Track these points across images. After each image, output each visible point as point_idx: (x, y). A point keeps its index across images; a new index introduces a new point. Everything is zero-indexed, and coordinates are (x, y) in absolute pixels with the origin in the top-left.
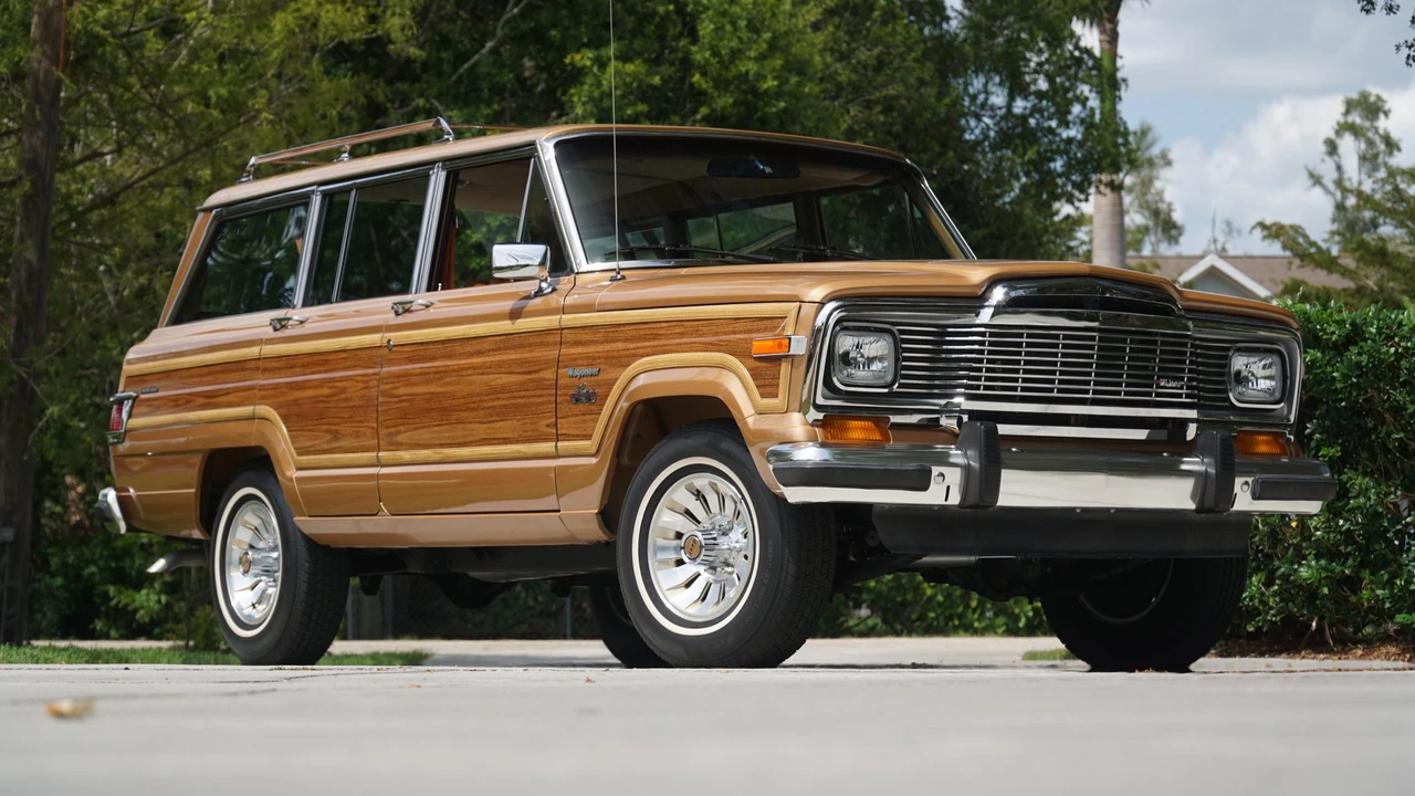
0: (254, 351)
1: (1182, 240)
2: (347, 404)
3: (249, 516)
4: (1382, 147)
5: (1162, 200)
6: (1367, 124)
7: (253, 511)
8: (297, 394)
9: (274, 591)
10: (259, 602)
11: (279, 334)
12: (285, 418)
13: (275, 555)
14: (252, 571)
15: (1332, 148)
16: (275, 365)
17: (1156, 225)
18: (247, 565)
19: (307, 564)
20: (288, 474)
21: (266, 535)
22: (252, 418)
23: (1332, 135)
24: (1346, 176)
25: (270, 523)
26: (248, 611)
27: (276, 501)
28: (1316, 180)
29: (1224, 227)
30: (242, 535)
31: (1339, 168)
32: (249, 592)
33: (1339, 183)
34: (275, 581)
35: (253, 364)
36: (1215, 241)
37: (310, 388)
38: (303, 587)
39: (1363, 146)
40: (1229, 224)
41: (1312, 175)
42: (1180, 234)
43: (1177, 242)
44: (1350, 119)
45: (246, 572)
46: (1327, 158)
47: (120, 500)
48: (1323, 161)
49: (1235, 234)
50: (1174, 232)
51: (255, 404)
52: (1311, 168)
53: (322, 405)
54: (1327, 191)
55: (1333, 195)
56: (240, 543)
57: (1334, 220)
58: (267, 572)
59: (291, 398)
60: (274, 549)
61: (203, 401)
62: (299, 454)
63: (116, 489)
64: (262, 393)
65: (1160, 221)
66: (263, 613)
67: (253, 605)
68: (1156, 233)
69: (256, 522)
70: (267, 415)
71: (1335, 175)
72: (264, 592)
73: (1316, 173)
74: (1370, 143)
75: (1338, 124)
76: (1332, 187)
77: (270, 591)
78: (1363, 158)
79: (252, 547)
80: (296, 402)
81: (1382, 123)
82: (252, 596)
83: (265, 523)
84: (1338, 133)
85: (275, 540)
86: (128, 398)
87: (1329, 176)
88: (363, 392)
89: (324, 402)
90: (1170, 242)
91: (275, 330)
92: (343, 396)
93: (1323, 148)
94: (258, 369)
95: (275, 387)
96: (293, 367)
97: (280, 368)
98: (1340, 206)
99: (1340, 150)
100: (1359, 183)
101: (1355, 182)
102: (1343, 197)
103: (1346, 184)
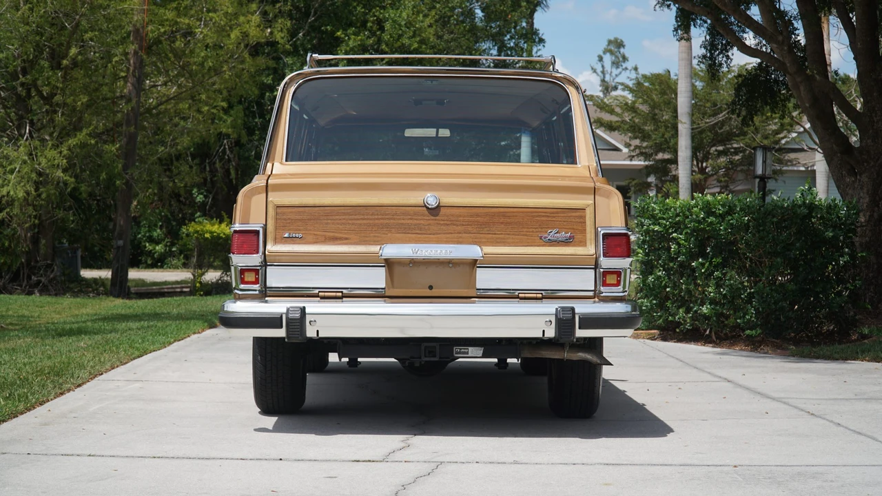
4: (621, 59)
6: (616, 50)
15: (601, 59)
23: (601, 54)
24: (605, 69)
28: (595, 71)
31: (603, 66)
33: (603, 72)
39: (613, 58)
41: (592, 69)
44: (609, 47)
46: (599, 62)
54: (598, 75)
55: (600, 76)
57: (600, 86)
71: (601, 69)
73: (594, 68)
74: (617, 57)
75: (604, 49)
76: (600, 74)
78: (613, 63)
81: (622, 50)
84: (605, 53)
87: (599, 69)
93: (597, 58)
98: (603, 81)
99: (604, 60)
100: (611, 72)
101: (609, 72)
102: (604, 77)
103: (606, 72)
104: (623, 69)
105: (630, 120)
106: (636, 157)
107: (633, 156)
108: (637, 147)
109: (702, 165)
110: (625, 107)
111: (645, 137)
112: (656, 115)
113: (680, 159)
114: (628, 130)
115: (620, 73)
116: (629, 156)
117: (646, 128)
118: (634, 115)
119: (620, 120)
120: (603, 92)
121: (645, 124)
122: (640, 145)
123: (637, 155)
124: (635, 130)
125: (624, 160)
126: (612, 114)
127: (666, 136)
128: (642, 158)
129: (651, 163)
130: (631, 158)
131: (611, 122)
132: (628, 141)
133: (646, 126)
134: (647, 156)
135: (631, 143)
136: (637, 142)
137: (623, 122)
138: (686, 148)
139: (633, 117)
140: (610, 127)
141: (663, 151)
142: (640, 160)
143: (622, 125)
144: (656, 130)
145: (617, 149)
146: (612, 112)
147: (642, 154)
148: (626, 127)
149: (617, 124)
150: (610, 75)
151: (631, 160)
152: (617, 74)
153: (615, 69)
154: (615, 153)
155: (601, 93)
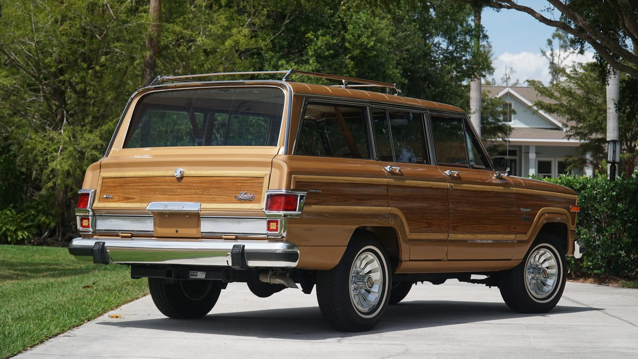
1: (494, 73)
6: (564, 35)
15: (550, 43)
23: (551, 39)
24: (554, 53)
28: (544, 53)
29: (510, 70)
31: (552, 50)
33: (552, 55)
36: (506, 75)
39: (562, 42)
40: (511, 69)
41: (542, 52)
42: (494, 72)
43: (492, 74)
44: (558, 32)
46: (548, 46)
48: (546, 47)
49: (513, 72)
50: (491, 71)
52: (542, 49)
54: (547, 58)
55: (549, 59)
57: (550, 68)
71: (550, 52)
73: (544, 51)
74: (564, 41)
75: (553, 34)
76: (549, 57)
78: (561, 47)
87: (548, 53)
90: (490, 74)
93: (547, 42)
98: (552, 63)
99: (553, 44)
100: (560, 55)
101: (558, 55)
102: (553, 60)
103: (554, 55)
104: (571, 53)
105: (567, 103)
106: (572, 137)
107: (570, 136)
108: (572, 128)
109: (631, 144)
110: (563, 92)
111: (580, 118)
112: (590, 99)
114: (565, 112)
115: (568, 56)
116: (567, 136)
117: (581, 111)
118: (570, 99)
119: (558, 103)
120: (552, 73)
121: (580, 107)
122: (576, 126)
123: (573, 135)
124: (572, 113)
125: (562, 139)
126: (551, 98)
127: (599, 119)
128: (578, 137)
129: (586, 142)
130: (569, 137)
131: (550, 105)
132: (565, 121)
133: (581, 109)
134: (583, 136)
135: (568, 124)
137: (561, 105)
138: (614, 130)
139: (569, 101)
140: (550, 109)
141: (597, 131)
142: (577, 139)
143: (560, 108)
144: (590, 112)
145: (558, 129)
146: (551, 96)
147: (577, 134)
148: (563, 109)
149: (556, 107)
150: (559, 57)
151: (568, 139)
152: (565, 57)
153: (563, 52)
154: (557, 131)
155: (550, 75)
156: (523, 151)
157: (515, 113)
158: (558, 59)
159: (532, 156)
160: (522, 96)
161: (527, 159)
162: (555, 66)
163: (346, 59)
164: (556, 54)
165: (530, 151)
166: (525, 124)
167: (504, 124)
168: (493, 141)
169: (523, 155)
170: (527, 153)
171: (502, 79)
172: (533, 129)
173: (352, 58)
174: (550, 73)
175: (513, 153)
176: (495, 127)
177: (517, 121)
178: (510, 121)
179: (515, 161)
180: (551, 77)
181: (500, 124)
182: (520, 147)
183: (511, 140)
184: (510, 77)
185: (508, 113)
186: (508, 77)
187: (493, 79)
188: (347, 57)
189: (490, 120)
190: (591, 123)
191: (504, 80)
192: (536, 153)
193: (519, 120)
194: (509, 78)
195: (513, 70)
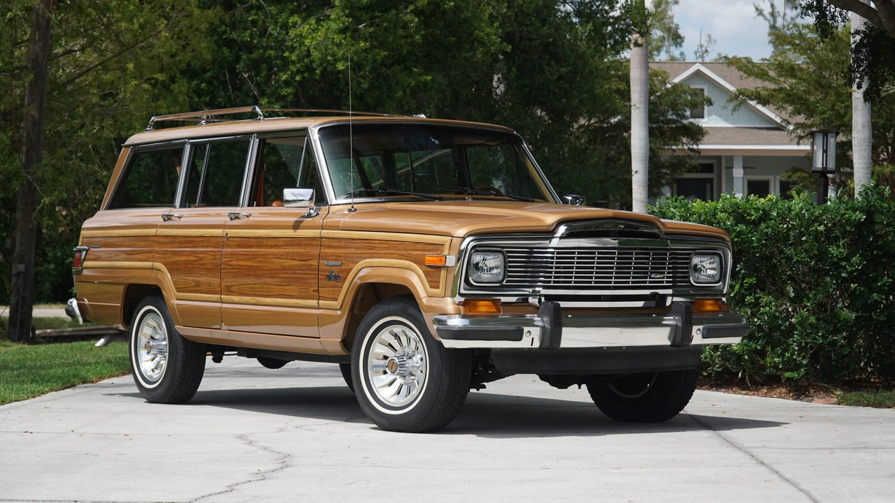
0: (152, 231)
1: (683, 44)
2: (203, 267)
3: (150, 320)
5: (672, 22)
7: (153, 319)
8: (177, 258)
9: (164, 363)
10: (156, 368)
11: (167, 223)
12: (170, 270)
13: (164, 343)
14: (151, 352)
16: (164, 240)
17: (669, 36)
18: (149, 349)
19: (182, 351)
20: (172, 302)
21: (159, 331)
22: (152, 269)
24: (776, 10)
25: (162, 325)
26: (150, 373)
27: (165, 314)
28: (760, 12)
29: (707, 38)
30: (146, 331)
31: (773, 6)
32: (150, 362)
33: (772, 14)
34: (164, 357)
35: (152, 239)
36: (701, 46)
37: (183, 255)
38: (180, 364)
40: (709, 37)
41: (757, 9)
42: (683, 41)
43: (681, 46)
45: (148, 353)
47: (79, 305)
49: (713, 43)
50: (679, 40)
51: (153, 261)
52: (756, 4)
53: (190, 266)
54: (766, 19)
55: (769, 21)
56: (145, 335)
57: (770, 35)
58: (161, 352)
59: (173, 260)
60: (164, 340)
61: (125, 256)
62: (178, 291)
63: (77, 299)
64: (158, 255)
65: (671, 34)
66: (158, 375)
67: (153, 371)
68: (669, 42)
69: (155, 324)
70: (160, 268)
71: (770, 10)
72: (159, 363)
73: (759, 8)
76: (768, 17)
77: (162, 362)
79: (152, 338)
80: (176, 263)
82: (152, 365)
83: (159, 326)
85: (164, 334)
86: (84, 250)
87: (767, 11)
88: (213, 261)
89: (192, 264)
90: (676, 46)
91: (165, 220)
92: (201, 262)
94: (155, 241)
95: (165, 253)
96: (174, 243)
97: (167, 243)
98: (773, 27)
100: (785, 14)
101: (782, 14)
102: (775, 21)
103: (777, 14)
107: (799, 139)
108: (798, 126)
111: (810, 112)
113: (854, 143)
114: (786, 102)
117: (810, 97)
119: (776, 87)
120: (774, 43)
121: (809, 92)
122: (802, 122)
124: (798, 102)
126: (764, 80)
132: (786, 117)
135: (790, 120)
136: (801, 119)
137: (780, 90)
138: (863, 127)
139: (793, 83)
141: (837, 131)
143: (779, 95)
144: (823, 99)
145: (779, 128)
146: (765, 76)
147: (806, 136)
149: (773, 94)
150: (784, 18)
152: (793, 16)
153: (790, 10)
154: (777, 133)
155: (771, 45)
156: (724, 165)
157: (710, 103)
158: (782, 19)
159: (738, 172)
160: (720, 77)
161: (731, 179)
162: (777, 32)
163: (407, 13)
164: (779, 12)
165: (735, 165)
166: (727, 121)
167: (691, 123)
168: (674, 150)
169: (724, 171)
170: (730, 168)
171: (696, 53)
172: (738, 130)
173: (417, 12)
174: (770, 42)
175: (708, 168)
176: (677, 127)
177: (714, 117)
178: (703, 117)
179: (711, 181)
180: (773, 49)
181: (685, 122)
182: (719, 158)
183: (701, 147)
184: (708, 49)
185: (698, 104)
186: (704, 49)
187: (682, 54)
188: (409, 11)
189: (671, 116)
190: (826, 116)
191: (698, 55)
192: (744, 168)
193: (716, 115)
194: (706, 51)
195: (712, 38)
